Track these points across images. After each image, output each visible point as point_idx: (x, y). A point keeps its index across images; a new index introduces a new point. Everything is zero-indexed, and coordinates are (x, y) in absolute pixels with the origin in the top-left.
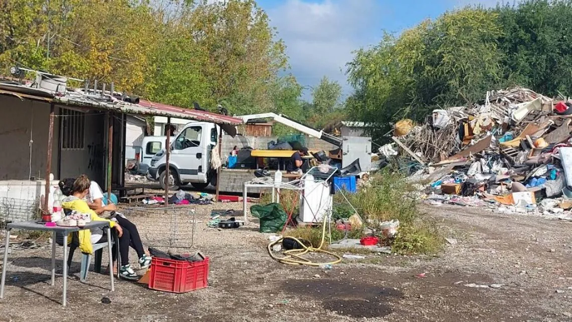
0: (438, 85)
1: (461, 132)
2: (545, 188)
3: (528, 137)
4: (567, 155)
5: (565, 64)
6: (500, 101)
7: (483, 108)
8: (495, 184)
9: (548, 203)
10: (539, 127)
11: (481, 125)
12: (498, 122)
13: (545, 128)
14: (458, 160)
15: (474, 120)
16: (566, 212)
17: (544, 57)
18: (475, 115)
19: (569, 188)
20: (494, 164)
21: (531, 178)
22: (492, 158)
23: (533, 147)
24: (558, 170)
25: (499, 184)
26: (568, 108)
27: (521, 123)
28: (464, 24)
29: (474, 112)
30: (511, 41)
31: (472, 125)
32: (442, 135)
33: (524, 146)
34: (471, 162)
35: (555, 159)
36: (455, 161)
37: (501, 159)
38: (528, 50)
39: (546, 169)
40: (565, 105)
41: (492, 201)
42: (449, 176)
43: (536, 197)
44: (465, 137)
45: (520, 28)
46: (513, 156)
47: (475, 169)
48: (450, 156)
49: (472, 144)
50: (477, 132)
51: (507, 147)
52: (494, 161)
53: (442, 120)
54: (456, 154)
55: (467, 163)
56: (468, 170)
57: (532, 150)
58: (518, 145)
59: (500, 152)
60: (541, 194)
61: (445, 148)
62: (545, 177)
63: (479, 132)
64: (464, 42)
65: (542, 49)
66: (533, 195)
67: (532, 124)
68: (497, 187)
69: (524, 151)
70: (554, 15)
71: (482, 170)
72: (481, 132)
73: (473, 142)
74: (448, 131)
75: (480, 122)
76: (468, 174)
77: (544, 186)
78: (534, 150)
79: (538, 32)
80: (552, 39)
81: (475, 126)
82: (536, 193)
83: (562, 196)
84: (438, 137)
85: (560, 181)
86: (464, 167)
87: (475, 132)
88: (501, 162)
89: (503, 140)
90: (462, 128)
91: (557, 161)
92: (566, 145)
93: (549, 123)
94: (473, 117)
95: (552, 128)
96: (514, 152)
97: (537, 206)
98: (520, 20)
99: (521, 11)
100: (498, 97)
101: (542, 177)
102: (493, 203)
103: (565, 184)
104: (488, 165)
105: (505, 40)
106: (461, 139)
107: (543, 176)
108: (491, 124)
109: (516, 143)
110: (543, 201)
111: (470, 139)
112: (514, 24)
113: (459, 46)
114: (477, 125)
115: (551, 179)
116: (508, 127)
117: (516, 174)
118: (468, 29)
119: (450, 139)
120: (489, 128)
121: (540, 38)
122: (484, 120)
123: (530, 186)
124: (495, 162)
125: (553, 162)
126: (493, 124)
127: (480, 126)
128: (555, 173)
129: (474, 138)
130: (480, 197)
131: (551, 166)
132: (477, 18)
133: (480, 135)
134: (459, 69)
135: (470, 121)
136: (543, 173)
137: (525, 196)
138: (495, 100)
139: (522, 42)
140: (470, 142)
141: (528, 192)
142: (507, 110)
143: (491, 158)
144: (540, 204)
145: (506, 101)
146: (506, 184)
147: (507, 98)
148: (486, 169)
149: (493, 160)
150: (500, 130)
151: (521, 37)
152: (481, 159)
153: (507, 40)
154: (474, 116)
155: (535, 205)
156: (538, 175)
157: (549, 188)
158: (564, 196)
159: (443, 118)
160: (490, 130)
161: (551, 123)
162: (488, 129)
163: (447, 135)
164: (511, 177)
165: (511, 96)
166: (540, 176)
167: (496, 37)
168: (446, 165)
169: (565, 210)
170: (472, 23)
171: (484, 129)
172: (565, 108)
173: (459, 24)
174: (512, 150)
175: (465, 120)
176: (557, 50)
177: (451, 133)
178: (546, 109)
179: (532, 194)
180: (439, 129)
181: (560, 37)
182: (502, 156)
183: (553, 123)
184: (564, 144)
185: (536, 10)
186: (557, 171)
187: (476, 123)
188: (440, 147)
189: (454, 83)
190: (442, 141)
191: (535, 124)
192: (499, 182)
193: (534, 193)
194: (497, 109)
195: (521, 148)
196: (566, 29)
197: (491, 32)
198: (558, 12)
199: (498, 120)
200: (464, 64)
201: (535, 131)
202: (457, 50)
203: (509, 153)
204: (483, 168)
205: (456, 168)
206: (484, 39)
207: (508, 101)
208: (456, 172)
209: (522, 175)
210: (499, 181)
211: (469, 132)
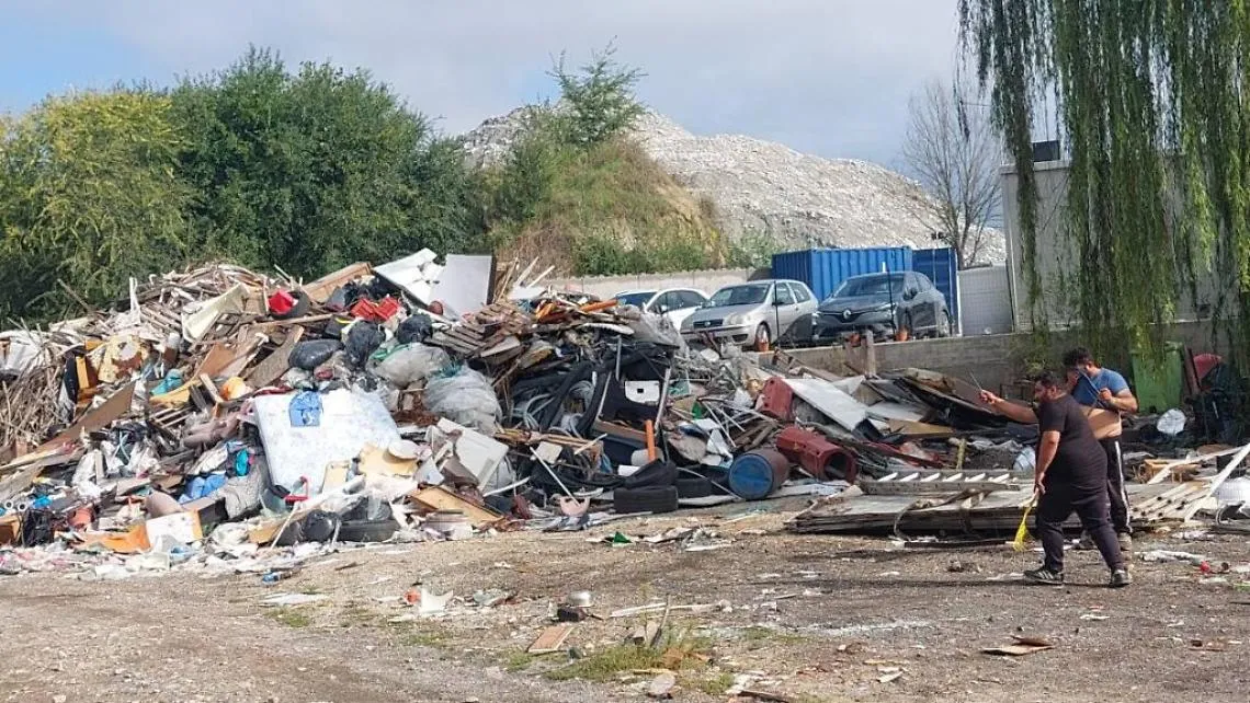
0: (44, 270)
1: (70, 379)
2: (224, 499)
3: (206, 379)
4: (270, 415)
5: (329, 206)
6: (168, 296)
7: (122, 319)
8: (115, 503)
9: (228, 535)
10: (235, 352)
11: (117, 358)
12: (158, 347)
13: (249, 354)
14: (54, 452)
15: (99, 350)
16: (262, 550)
17: (286, 192)
18: (104, 336)
19: (275, 490)
20: (133, 453)
21: (191, 478)
22: (129, 437)
23: (219, 400)
24: (252, 451)
25: (125, 503)
26: (296, 302)
27: (199, 347)
28: (92, 125)
29: (103, 330)
30: (212, 160)
31: (95, 363)
32: (22, 394)
33: (199, 400)
34: (83, 451)
35: (247, 425)
36: (50, 453)
37: (149, 437)
38: (248, 179)
39: (226, 453)
40: (290, 298)
41: (94, 550)
42: (26, 494)
43: (202, 524)
44: (82, 391)
45: (228, 129)
46: (176, 426)
47: (90, 469)
48: (44, 441)
49: (95, 405)
50: (108, 376)
51: (163, 407)
52: (133, 443)
53: (20, 357)
54: (57, 435)
55: (74, 454)
56: (73, 473)
57: (215, 408)
58: (186, 400)
59: (146, 421)
60: (217, 514)
61: (32, 423)
62: (223, 472)
63: (114, 376)
64: (94, 167)
65: (279, 175)
66: (196, 519)
67: (221, 347)
68: (118, 511)
69: (199, 411)
70: (298, 99)
71: (105, 468)
72: (118, 376)
73: (98, 400)
74: (37, 381)
75: (113, 352)
76: (74, 482)
77: (221, 493)
78: (221, 407)
79: (266, 138)
80: (298, 151)
81: (102, 361)
82: (201, 513)
83: (261, 511)
84: (12, 398)
85: (256, 478)
86: (67, 467)
87: (103, 376)
88: (150, 443)
89: (163, 389)
90: (71, 371)
91: (251, 430)
92: (277, 389)
93: (256, 340)
94: (98, 341)
95: (264, 352)
96: (179, 416)
97: (203, 544)
98: (228, 115)
99: (229, 93)
100: (163, 290)
101: (216, 472)
102: (95, 553)
103: (268, 482)
104: (120, 455)
105: (198, 159)
106: (74, 398)
107: (217, 469)
108: (139, 354)
109: (182, 396)
110: (216, 531)
111: (91, 396)
112: (214, 121)
113: (83, 178)
114: (107, 359)
115: (238, 474)
116: (175, 358)
117: (164, 473)
118: (102, 137)
119: (44, 399)
120: (135, 364)
121: (270, 151)
122: (123, 346)
123: (189, 499)
124: (136, 445)
125: (241, 433)
126: (145, 354)
127: (114, 362)
128: (245, 459)
129: (101, 392)
130: (68, 544)
131: (236, 444)
132: (122, 110)
133: (117, 383)
134: (88, 229)
135: (90, 351)
136: (218, 463)
137: (178, 524)
138: (158, 297)
139: (236, 161)
140: (91, 403)
141: (181, 515)
142: (177, 317)
143: (126, 436)
144: (210, 541)
145: (183, 298)
146: (140, 501)
147: (185, 289)
148: (114, 464)
149: (131, 440)
150: (159, 366)
151: (235, 149)
152: (104, 443)
153: (202, 159)
154: (100, 338)
155: (197, 545)
156: (206, 470)
157: (233, 496)
158: (265, 510)
159: (23, 350)
160: (139, 369)
161: (261, 339)
162: (133, 367)
163: (35, 391)
164: (153, 481)
165: (193, 285)
166: (213, 470)
167: (175, 151)
168: (23, 468)
169: (261, 545)
170: (112, 122)
171: (125, 368)
172: (290, 304)
173: (82, 126)
174: (173, 411)
175: (80, 351)
176: (312, 176)
177: (45, 384)
178: (253, 309)
179: (191, 518)
180: (15, 377)
181: (315, 147)
182: (153, 429)
183: (266, 339)
184: (272, 388)
185: (260, 91)
186: (249, 455)
187: (103, 355)
188: (18, 422)
189: (78, 262)
190: (21, 406)
191: (228, 345)
192: (124, 498)
193: (196, 515)
194: (156, 318)
195: (192, 406)
196: (326, 129)
197: (160, 142)
198: (304, 93)
199: (157, 343)
200: (96, 216)
201: (225, 363)
202: (79, 186)
203: (165, 422)
204: (109, 464)
205: (47, 471)
206: (142, 157)
207: (188, 295)
208: (46, 480)
209: (175, 474)
210: (125, 494)
211: (89, 378)
